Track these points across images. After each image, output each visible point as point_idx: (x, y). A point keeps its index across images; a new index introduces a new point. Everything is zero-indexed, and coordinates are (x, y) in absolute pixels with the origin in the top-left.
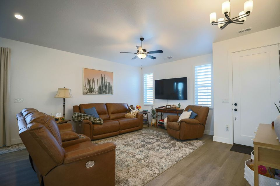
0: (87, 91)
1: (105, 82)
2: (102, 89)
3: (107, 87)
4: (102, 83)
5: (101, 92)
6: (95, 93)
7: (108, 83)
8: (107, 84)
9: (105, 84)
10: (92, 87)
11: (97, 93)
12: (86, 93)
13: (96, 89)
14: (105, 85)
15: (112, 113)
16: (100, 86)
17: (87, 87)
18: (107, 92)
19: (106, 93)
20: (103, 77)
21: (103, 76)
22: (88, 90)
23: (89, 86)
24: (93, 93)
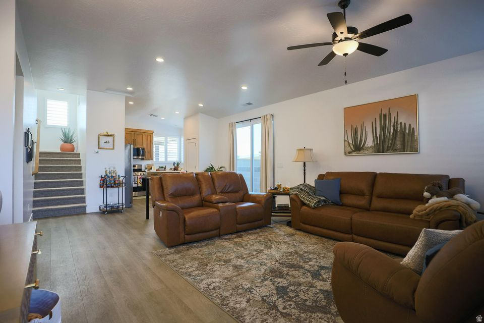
0: (351, 148)
1: (392, 124)
2: (384, 142)
3: (396, 137)
4: (383, 129)
5: (382, 147)
6: (367, 152)
7: (399, 126)
8: (397, 128)
9: (392, 128)
10: (361, 140)
11: (371, 150)
12: (349, 153)
13: (370, 142)
14: (392, 131)
15: (380, 197)
16: (378, 136)
17: (350, 141)
18: (399, 146)
19: (395, 150)
20: (385, 115)
21: (385, 111)
22: (352, 146)
23: (355, 139)
24: (362, 151)
